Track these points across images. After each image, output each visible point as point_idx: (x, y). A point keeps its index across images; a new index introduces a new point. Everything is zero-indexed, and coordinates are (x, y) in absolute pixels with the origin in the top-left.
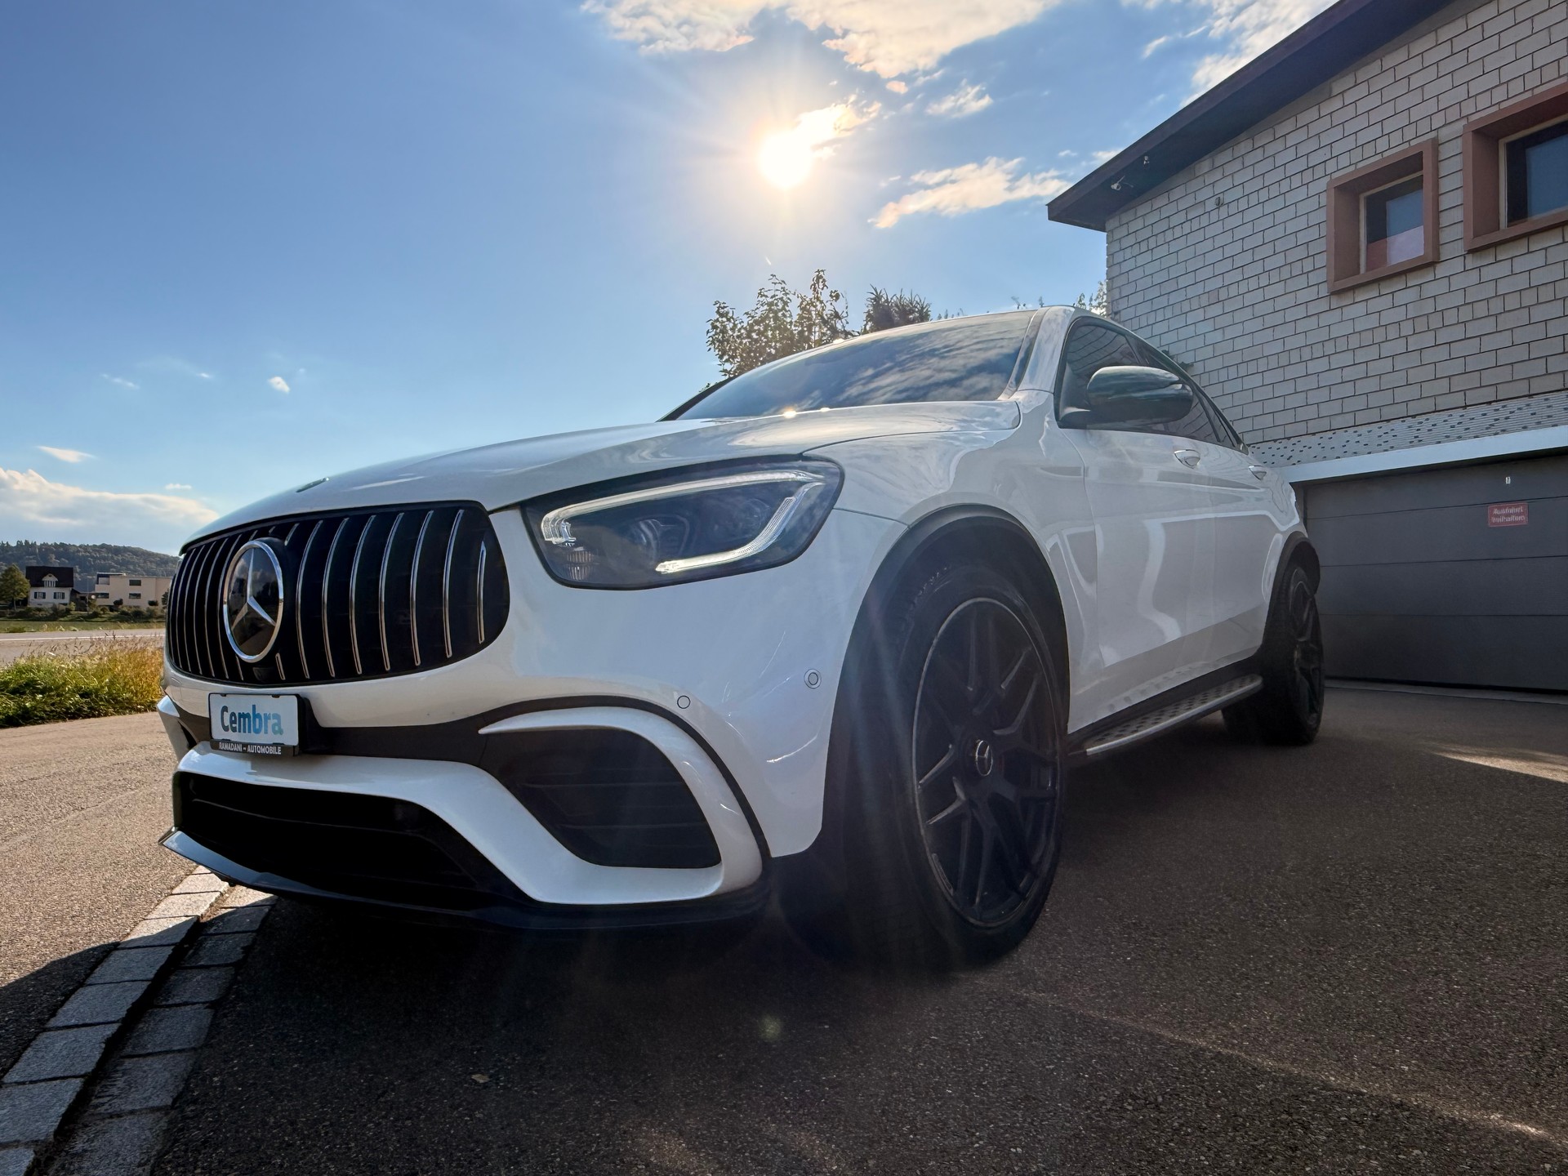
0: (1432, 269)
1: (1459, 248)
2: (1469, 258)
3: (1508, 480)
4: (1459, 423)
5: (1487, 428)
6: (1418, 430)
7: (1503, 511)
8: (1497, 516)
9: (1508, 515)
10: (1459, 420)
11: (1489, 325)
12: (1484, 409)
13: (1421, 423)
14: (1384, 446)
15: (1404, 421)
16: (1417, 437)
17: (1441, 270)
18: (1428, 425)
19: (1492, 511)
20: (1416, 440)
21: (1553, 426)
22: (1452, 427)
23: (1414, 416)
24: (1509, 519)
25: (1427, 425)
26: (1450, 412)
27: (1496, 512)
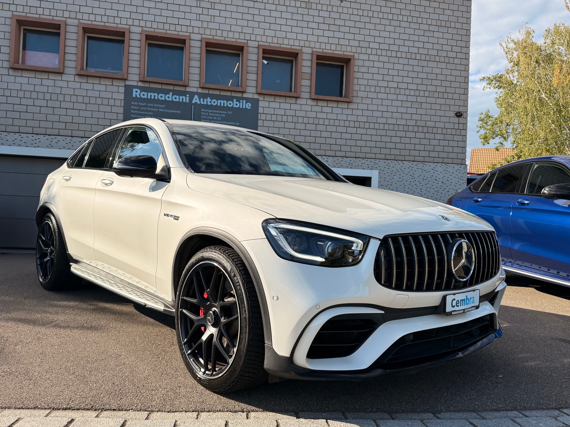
0: (60, 75)
1: (73, 71)
2: (77, 77)
4: (69, 143)
6: (51, 141)
10: (70, 141)
11: (83, 107)
13: (53, 139)
14: (34, 145)
15: (45, 136)
16: (51, 144)
17: (64, 77)
18: (56, 140)
20: (50, 146)
22: (66, 143)
23: (49, 135)
26: (66, 137)
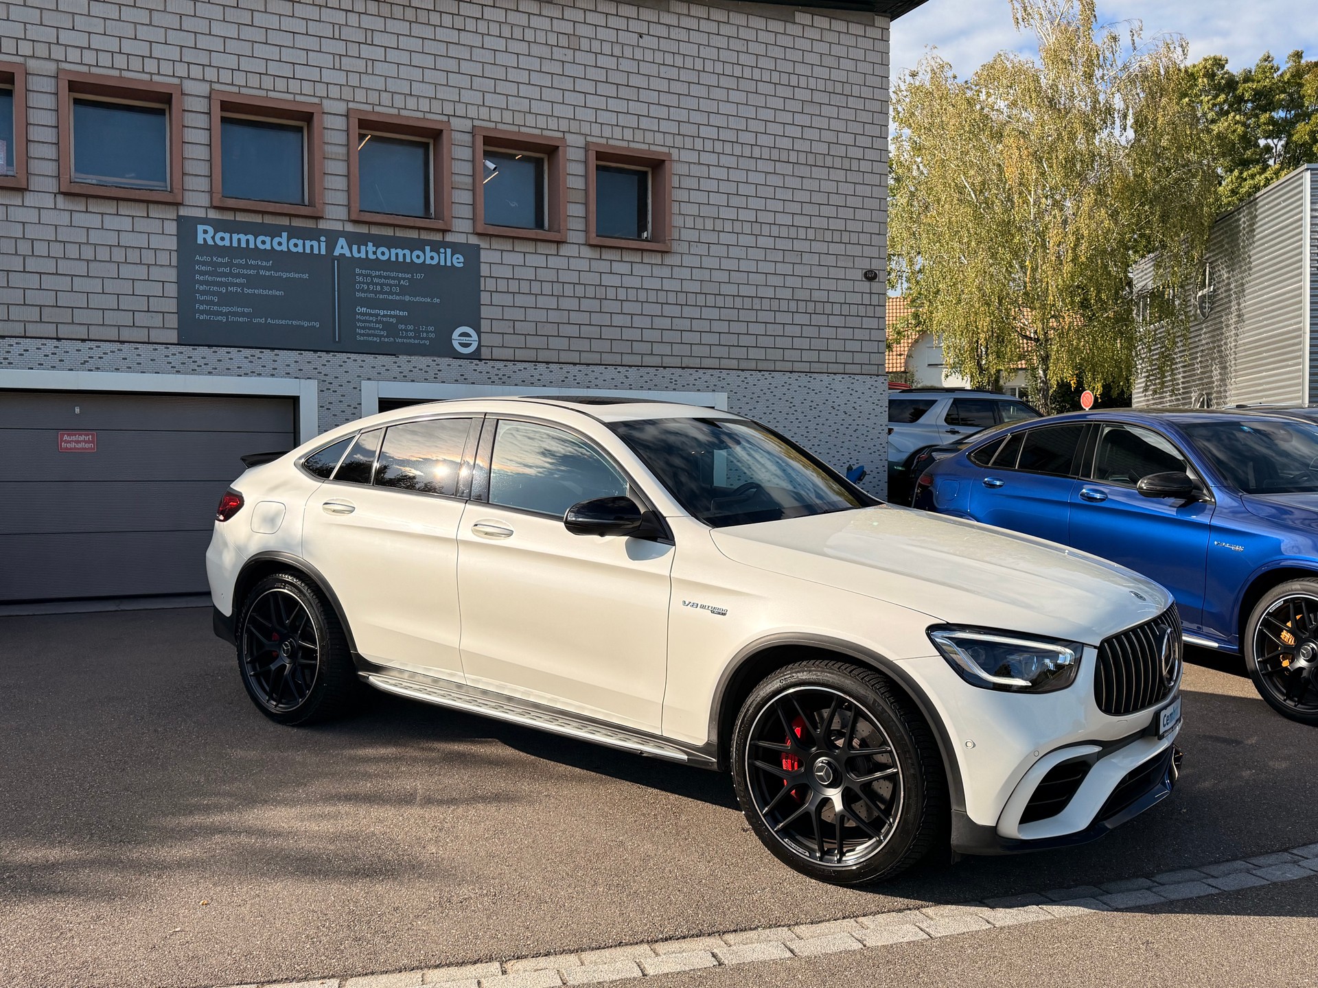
1: (51, 185)
2: (60, 199)
3: (77, 410)
4: (52, 354)
5: (81, 364)
6: (8, 352)
7: (74, 438)
8: (67, 442)
9: (78, 442)
10: (54, 350)
11: (81, 268)
12: (79, 344)
13: (12, 345)
16: (7, 359)
17: (30, 199)
18: (19, 349)
19: (62, 438)
20: (6, 362)
21: (142, 372)
22: (45, 356)
24: (80, 446)
25: (16, 350)
26: (44, 341)
27: (66, 437)
